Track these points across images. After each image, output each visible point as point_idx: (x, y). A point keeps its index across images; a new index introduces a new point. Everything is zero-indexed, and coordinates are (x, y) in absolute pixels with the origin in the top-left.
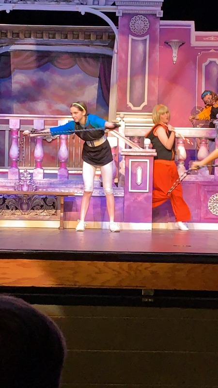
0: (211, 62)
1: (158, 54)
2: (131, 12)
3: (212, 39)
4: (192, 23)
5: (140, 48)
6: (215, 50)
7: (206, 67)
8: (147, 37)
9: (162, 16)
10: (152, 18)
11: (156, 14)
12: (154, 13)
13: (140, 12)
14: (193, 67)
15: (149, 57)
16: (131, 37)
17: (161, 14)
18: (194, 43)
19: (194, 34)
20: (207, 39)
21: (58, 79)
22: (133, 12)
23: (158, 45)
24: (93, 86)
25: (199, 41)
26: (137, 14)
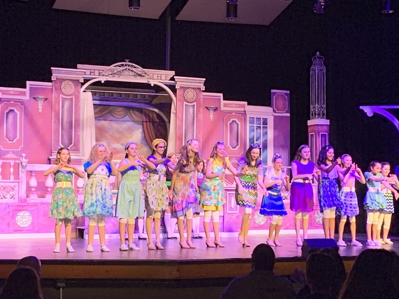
0: (233, 121)
1: (202, 115)
2: (185, 86)
3: (234, 105)
4: (221, 95)
5: (191, 110)
6: (236, 113)
7: (230, 124)
8: (195, 103)
9: (204, 90)
10: (198, 91)
11: (200, 88)
12: (199, 87)
13: (191, 87)
14: (222, 124)
15: (196, 118)
16: (185, 103)
17: (203, 88)
18: (223, 108)
19: (223, 102)
20: (230, 106)
21: (115, 125)
22: (186, 86)
23: (202, 109)
24: (138, 131)
25: (226, 107)
26: (189, 88)
